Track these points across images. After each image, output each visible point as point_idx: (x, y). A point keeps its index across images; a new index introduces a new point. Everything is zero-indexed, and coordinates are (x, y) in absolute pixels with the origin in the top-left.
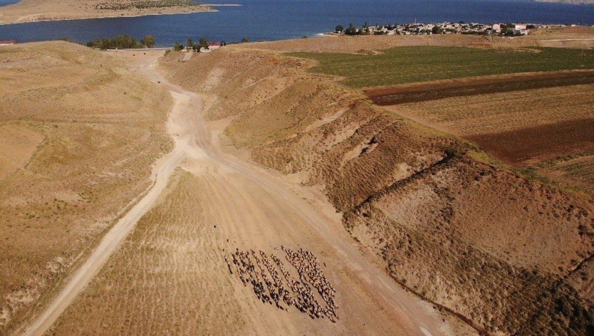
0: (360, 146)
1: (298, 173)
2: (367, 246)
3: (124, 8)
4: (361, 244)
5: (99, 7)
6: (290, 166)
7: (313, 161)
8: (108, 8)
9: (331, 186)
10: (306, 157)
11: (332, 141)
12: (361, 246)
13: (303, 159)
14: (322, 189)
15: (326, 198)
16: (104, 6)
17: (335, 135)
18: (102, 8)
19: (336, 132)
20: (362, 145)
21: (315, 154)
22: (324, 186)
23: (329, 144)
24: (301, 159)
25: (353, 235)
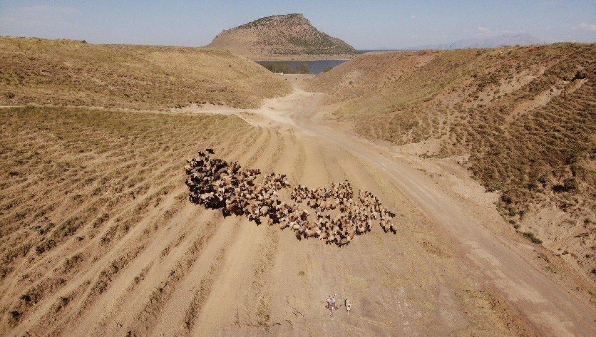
0: (548, 92)
1: (423, 142)
2: (560, 252)
3: (295, 54)
4: (542, 247)
5: (273, 52)
6: (411, 134)
7: (452, 124)
8: (281, 53)
9: (481, 155)
10: (441, 120)
11: (492, 94)
12: (543, 251)
13: (434, 121)
14: (461, 161)
15: (467, 174)
16: (277, 51)
17: (500, 85)
18: (275, 53)
19: (502, 81)
20: (552, 90)
21: (456, 113)
22: (467, 157)
23: (486, 98)
24: (431, 123)
25: (523, 229)
